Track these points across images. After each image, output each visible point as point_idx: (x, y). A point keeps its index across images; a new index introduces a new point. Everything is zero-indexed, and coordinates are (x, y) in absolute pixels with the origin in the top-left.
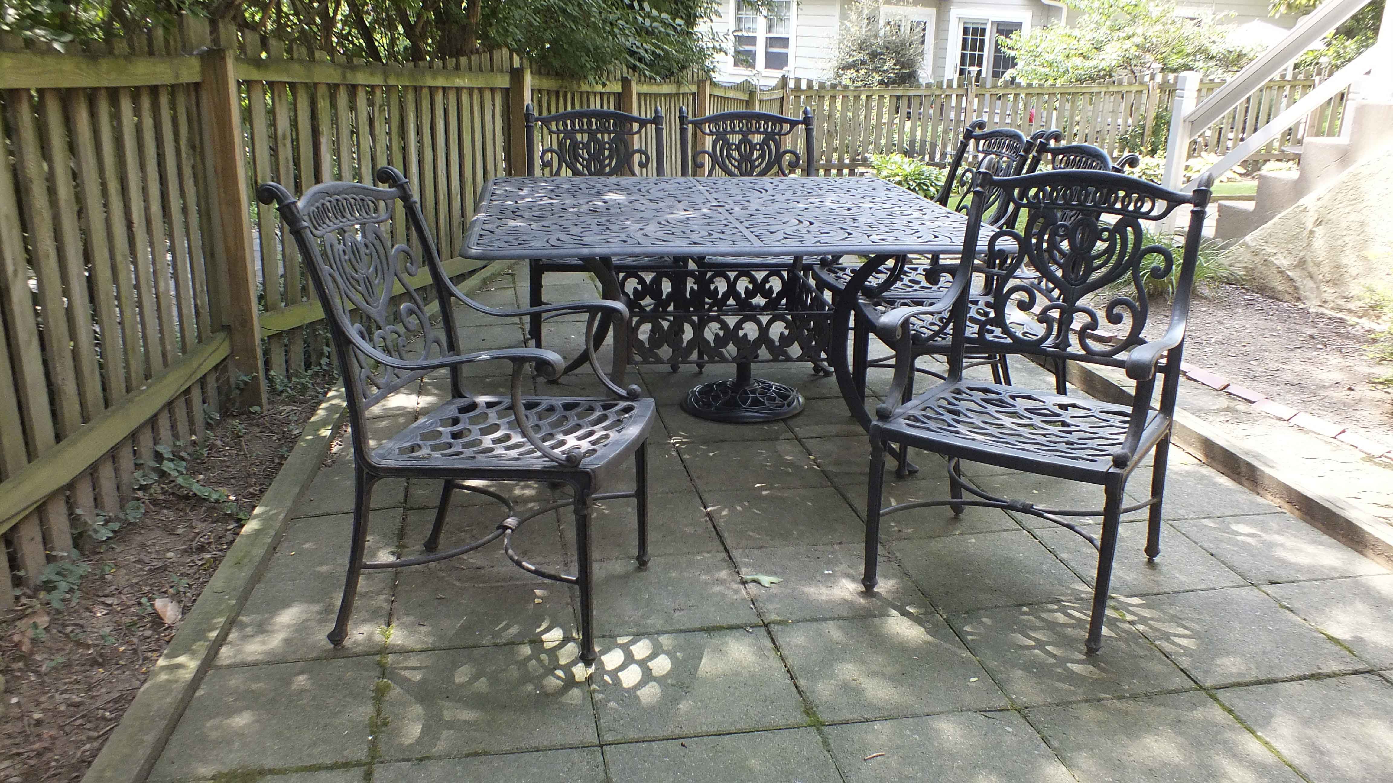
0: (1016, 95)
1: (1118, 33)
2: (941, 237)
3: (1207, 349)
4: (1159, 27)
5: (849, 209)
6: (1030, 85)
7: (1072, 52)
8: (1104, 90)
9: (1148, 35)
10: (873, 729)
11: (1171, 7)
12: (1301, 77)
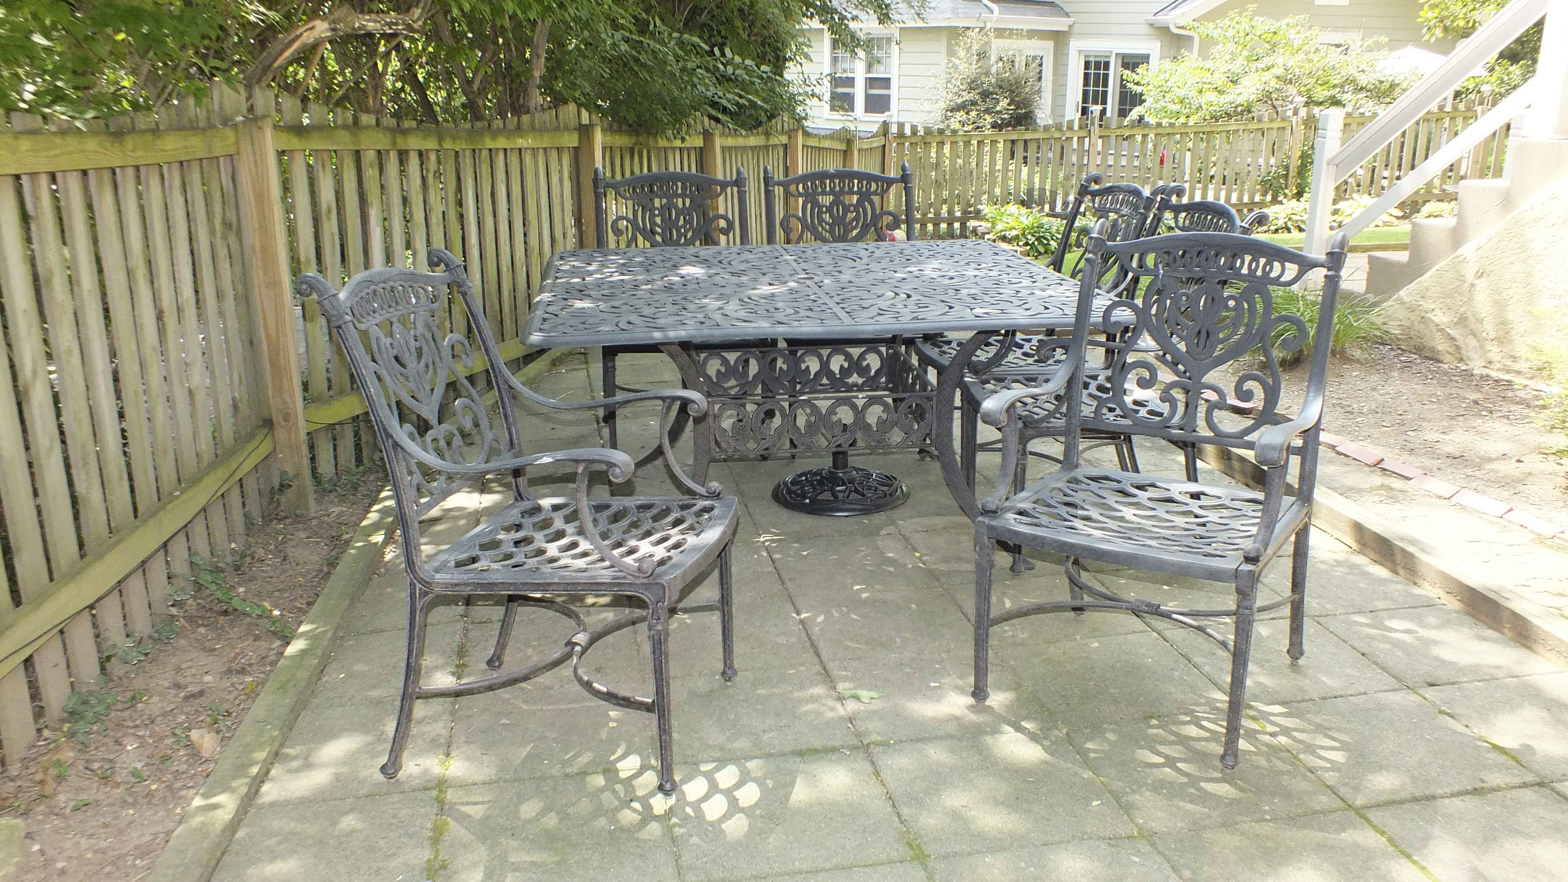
0: (1145, 136)
1: (1255, 64)
2: (1052, 309)
3: (1359, 419)
4: (1301, 56)
5: (952, 278)
6: (1159, 125)
7: (1206, 86)
8: (1242, 127)
9: (1289, 65)
10: (985, 862)
11: (1314, 33)
12: (1462, 107)
